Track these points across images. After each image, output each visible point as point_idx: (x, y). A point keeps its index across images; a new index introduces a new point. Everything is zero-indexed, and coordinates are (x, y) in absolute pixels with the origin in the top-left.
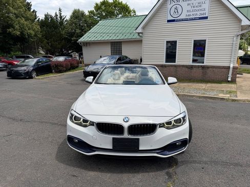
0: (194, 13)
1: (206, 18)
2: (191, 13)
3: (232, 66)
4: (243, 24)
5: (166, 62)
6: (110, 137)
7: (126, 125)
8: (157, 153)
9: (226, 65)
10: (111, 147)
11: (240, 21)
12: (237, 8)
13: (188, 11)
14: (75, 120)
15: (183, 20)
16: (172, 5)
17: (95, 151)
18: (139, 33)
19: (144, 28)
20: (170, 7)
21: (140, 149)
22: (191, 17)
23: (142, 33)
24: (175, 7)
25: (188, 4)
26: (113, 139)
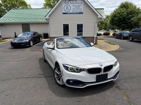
0: (76, 10)
1: (82, 13)
2: (75, 10)
3: (95, 36)
4: (99, 17)
5: (64, 35)
6: (95, 76)
7: (103, 67)
8: (113, 79)
9: (93, 36)
10: (95, 81)
11: (97, 15)
12: (96, 9)
13: (73, 9)
14: (70, 70)
15: (71, 13)
16: (65, 5)
17: (86, 85)
18: (46, 19)
19: (49, 16)
20: (64, 6)
21: (108, 78)
22: (75, 12)
23: (48, 19)
24: (66, 6)
25: (73, 6)
26: (97, 76)
